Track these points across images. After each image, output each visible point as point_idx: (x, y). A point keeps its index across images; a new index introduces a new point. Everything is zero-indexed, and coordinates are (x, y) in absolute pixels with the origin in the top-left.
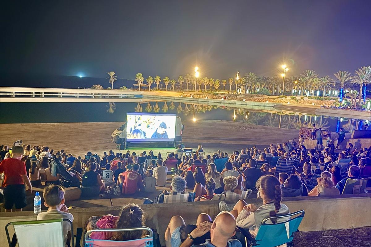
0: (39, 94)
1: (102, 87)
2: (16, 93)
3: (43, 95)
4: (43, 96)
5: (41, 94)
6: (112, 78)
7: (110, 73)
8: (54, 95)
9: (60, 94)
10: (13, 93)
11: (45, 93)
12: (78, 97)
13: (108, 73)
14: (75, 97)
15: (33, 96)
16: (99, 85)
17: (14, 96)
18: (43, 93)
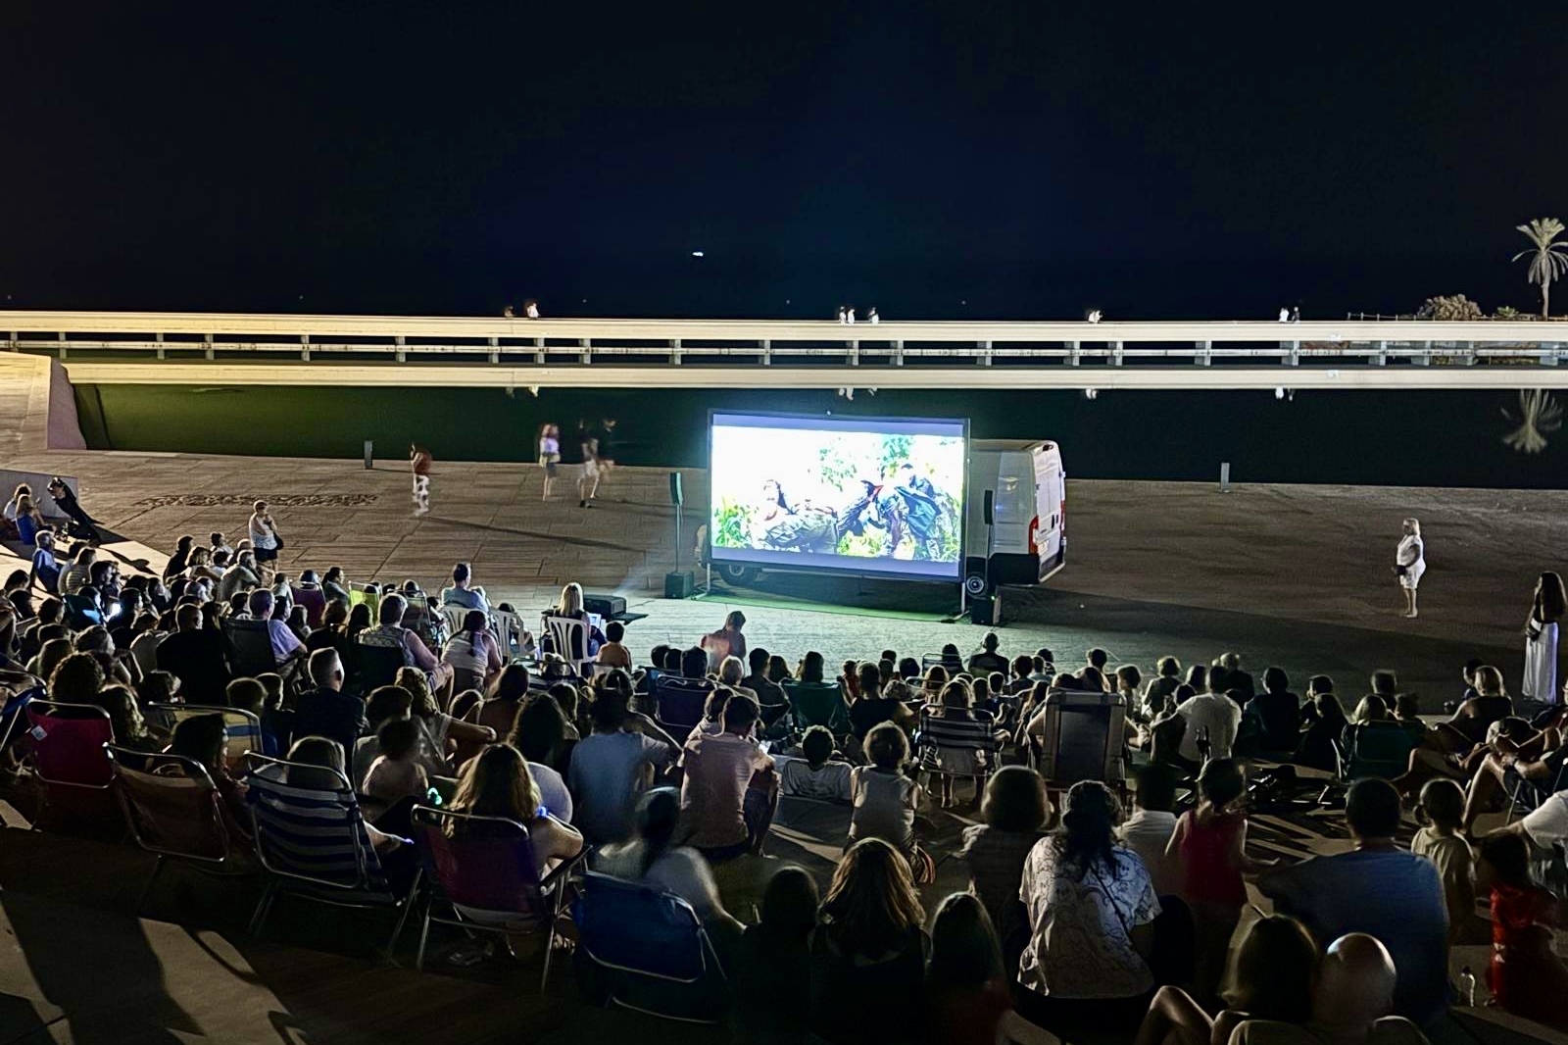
0: (1098, 352)
1: (1479, 305)
2: (996, 345)
3: (1120, 352)
4: (1119, 362)
5: (1107, 352)
6: (1544, 252)
7: (1532, 227)
8: (1172, 352)
9: (1204, 348)
10: (984, 348)
11: (1127, 345)
12: (1295, 362)
13: (1524, 228)
14: (1284, 361)
15: (1071, 357)
16: (1462, 297)
17: (988, 362)
18: (1120, 346)
